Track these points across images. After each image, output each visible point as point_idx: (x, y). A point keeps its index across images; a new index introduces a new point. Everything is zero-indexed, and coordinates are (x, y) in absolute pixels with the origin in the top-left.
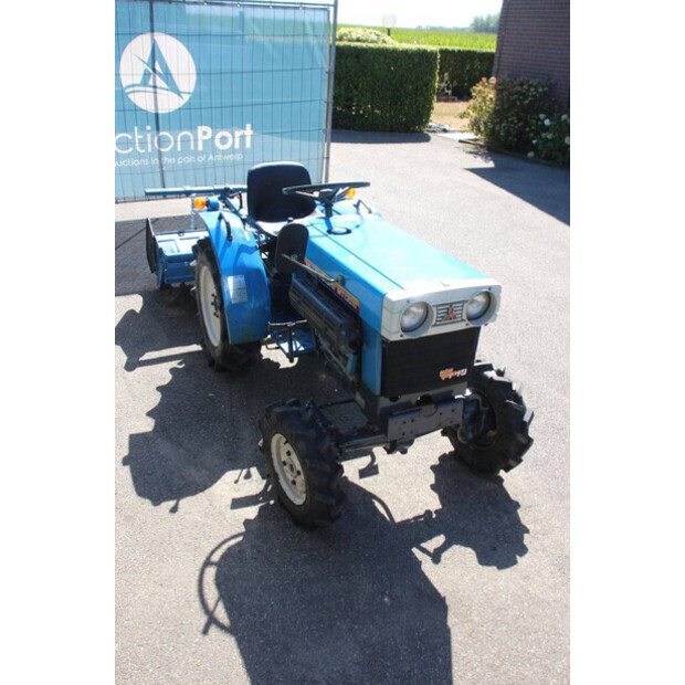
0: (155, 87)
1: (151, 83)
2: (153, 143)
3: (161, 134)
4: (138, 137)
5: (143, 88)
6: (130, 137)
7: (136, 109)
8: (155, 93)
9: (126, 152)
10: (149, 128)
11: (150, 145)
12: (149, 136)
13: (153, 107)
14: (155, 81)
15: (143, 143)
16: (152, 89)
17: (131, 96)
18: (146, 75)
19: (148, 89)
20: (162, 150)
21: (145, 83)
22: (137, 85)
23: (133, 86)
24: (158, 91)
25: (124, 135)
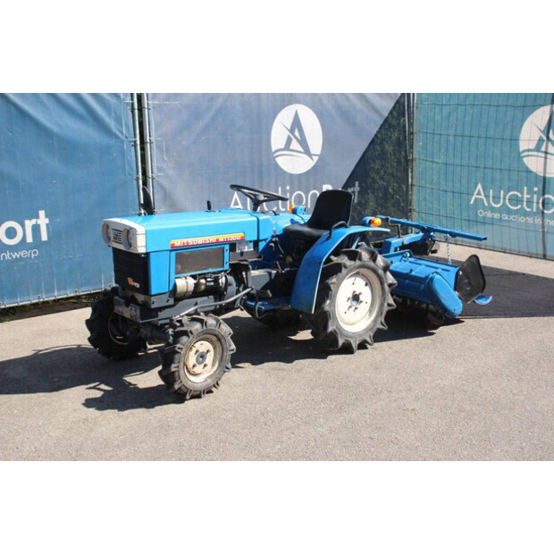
0: (546, 153)
1: (543, 149)
2: (538, 203)
3: (546, 196)
4: (526, 196)
5: (535, 153)
6: (520, 195)
7: (528, 171)
8: (546, 158)
9: (515, 208)
10: (536, 189)
11: (535, 204)
12: (535, 196)
13: (542, 170)
14: (547, 147)
15: (529, 202)
16: (543, 155)
17: (525, 160)
18: (541, 140)
19: (540, 154)
20: (546, 212)
21: (538, 149)
22: (532, 150)
23: (528, 150)
24: (549, 156)
25: (516, 193)
